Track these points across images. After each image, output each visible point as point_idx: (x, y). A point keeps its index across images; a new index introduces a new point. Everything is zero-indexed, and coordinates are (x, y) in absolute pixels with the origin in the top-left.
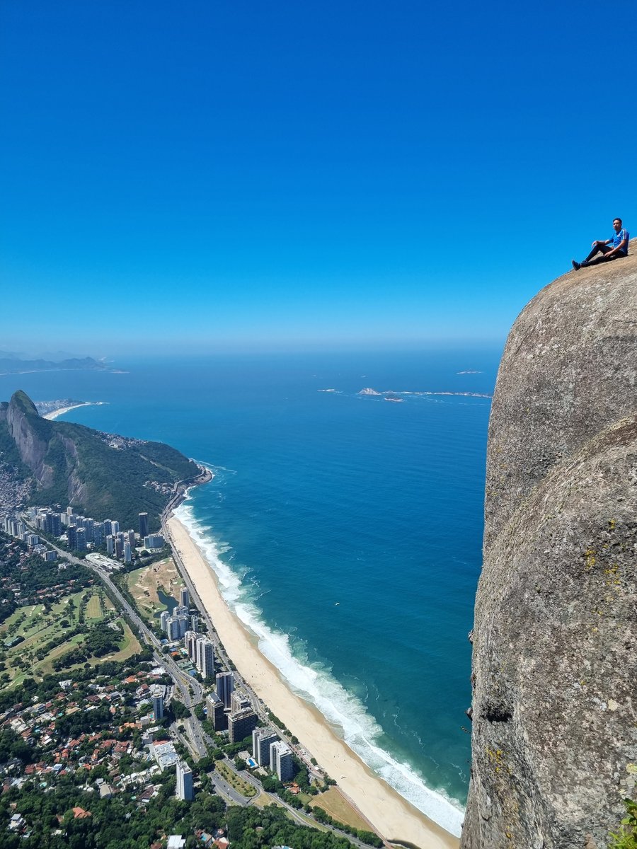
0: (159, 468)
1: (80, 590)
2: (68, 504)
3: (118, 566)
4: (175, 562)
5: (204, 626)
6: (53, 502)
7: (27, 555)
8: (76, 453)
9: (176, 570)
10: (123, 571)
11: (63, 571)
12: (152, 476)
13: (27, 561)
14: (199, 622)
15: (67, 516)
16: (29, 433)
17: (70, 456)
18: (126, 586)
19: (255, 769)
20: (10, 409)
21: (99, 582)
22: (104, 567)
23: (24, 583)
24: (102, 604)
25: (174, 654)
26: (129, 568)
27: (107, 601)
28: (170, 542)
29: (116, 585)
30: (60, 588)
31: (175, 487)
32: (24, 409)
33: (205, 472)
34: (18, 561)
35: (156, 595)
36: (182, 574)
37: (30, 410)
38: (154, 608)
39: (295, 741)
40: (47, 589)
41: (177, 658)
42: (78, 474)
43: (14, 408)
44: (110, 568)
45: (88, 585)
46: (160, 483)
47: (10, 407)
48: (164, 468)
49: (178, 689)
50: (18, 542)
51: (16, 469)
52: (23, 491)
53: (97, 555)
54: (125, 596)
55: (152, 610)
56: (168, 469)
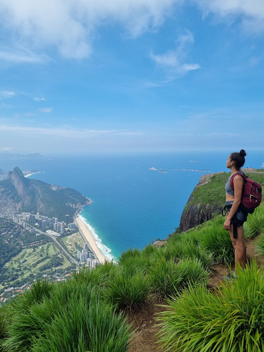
0: (71, 198)
1: (45, 243)
2: (37, 212)
3: (59, 235)
4: (80, 234)
5: (94, 257)
6: (31, 211)
7: (23, 230)
8: (39, 192)
9: (81, 237)
10: (61, 237)
11: (38, 236)
12: (69, 201)
13: (24, 233)
14: (92, 256)
15: (37, 216)
16: (21, 183)
17: (37, 193)
18: (63, 242)
21: (52, 241)
22: (53, 235)
23: (24, 240)
24: (55, 248)
26: (63, 236)
28: (78, 226)
29: (59, 242)
30: (38, 243)
31: (78, 205)
32: (18, 174)
33: (89, 200)
34: (21, 233)
35: (74, 246)
36: (83, 238)
37: (21, 175)
38: (74, 250)
40: (33, 243)
42: (41, 200)
43: (14, 174)
44: (56, 235)
45: (48, 242)
46: (72, 204)
48: (73, 198)
50: (20, 226)
51: (16, 198)
52: (19, 206)
53: (50, 231)
54: (63, 246)
55: (73, 251)
56: (75, 199)
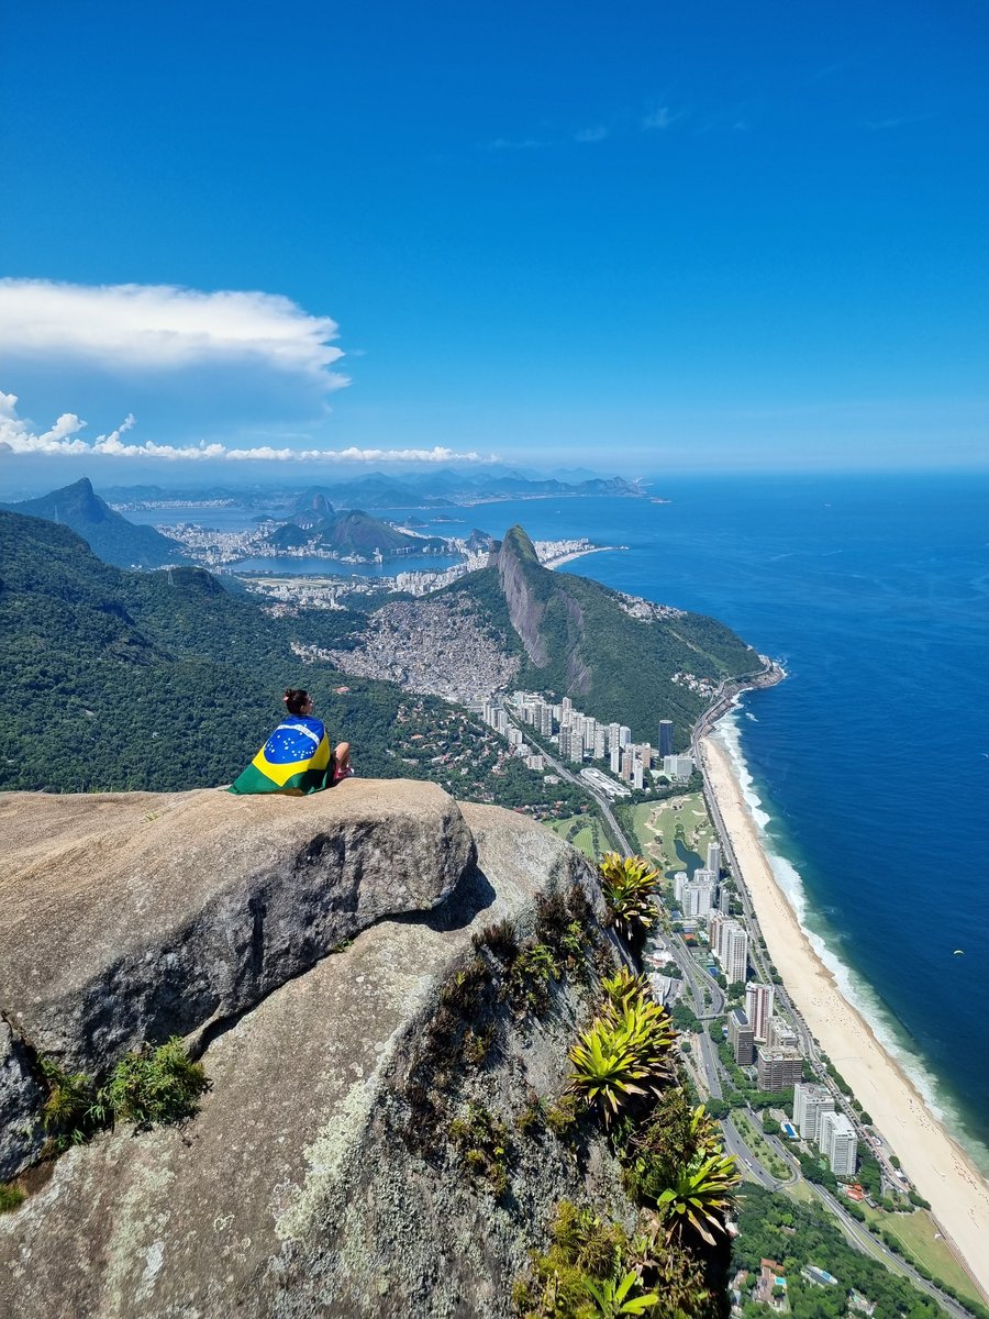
0: (699, 655)
1: (569, 816)
2: (564, 694)
3: (623, 793)
4: (706, 800)
5: (740, 906)
6: (546, 688)
7: (507, 755)
8: (581, 621)
9: (705, 814)
10: (629, 801)
11: (550, 786)
12: (687, 666)
13: (507, 764)
14: (732, 899)
15: (562, 711)
16: (523, 587)
17: (574, 623)
18: (631, 823)
19: (794, 1140)
20: (502, 552)
21: (595, 812)
22: (604, 790)
23: (499, 793)
24: (596, 841)
25: (688, 937)
26: (638, 797)
27: (601, 838)
28: (703, 770)
29: (617, 819)
30: (543, 810)
31: (721, 687)
32: (519, 554)
33: (771, 669)
34: (495, 763)
35: (673, 845)
36: (712, 821)
37: (527, 555)
38: (667, 864)
39: (867, 1120)
40: (527, 807)
41: (691, 944)
42: (582, 652)
43: (507, 550)
44: (612, 793)
45: (579, 812)
46: (698, 677)
47: (503, 548)
48: (707, 656)
49: (689, 989)
50: (498, 738)
51: (504, 636)
52: (511, 665)
53: (596, 773)
54: (627, 837)
55: (664, 866)
56: (713, 658)
